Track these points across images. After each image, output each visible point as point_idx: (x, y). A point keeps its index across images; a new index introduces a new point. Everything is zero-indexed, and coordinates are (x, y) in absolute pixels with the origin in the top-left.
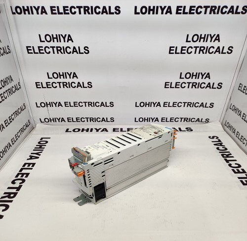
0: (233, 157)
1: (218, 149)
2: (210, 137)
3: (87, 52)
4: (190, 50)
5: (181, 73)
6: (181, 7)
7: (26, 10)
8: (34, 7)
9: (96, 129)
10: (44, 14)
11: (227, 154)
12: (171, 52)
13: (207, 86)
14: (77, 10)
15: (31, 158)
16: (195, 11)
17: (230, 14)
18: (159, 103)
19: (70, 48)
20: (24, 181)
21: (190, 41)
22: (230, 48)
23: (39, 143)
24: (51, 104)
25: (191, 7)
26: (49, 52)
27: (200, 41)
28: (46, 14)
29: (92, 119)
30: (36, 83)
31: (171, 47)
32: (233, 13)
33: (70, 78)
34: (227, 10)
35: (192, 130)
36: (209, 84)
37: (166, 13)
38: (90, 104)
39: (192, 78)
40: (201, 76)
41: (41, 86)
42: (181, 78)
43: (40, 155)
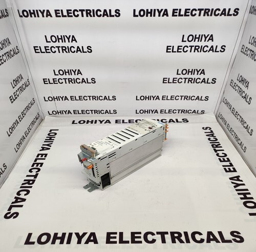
0: (221, 147)
1: (209, 139)
2: (203, 128)
3: (90, 51)
4: (186, 49)
5: (178, 70)
6: (177, 10)
7: (32, 13)
8: (40, 11)
9: (100, 121)
10: (49, 17)
11: (216, 144)
12: (169, 50)
13: (202, 82)
14: (80, 13)
15: (43, 149)
16: (190, 14)
17: (223, 16)
18: (158, 96)
19: (74, 48)
20: (39, 170)
21: (186, 41)
22: (223, 47)
23: (49, 135)
24: (58, 98)
25: (186, 10)
26: (55, 52)
27: (195, 41)
28: (51, 16)
29: (96, 112)
30: (44, 79)
31: (168, 47)
32: (225, 15)
33: (75, 74)
34: (220, 12)
35: (188, 121)
36: (204, 79)
37: (163, 16)
38: (94, 98)
39: (188, 74)
40: (196, 72)
41: (48, 82)
42: (177, 74)
43: (50, 146)
